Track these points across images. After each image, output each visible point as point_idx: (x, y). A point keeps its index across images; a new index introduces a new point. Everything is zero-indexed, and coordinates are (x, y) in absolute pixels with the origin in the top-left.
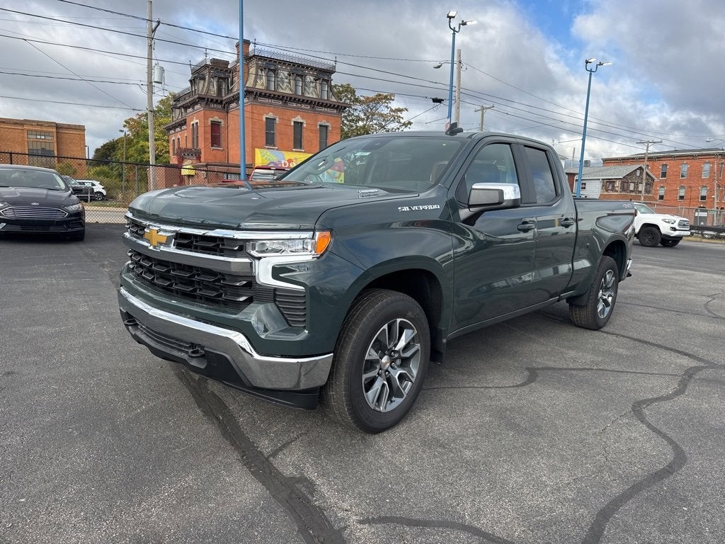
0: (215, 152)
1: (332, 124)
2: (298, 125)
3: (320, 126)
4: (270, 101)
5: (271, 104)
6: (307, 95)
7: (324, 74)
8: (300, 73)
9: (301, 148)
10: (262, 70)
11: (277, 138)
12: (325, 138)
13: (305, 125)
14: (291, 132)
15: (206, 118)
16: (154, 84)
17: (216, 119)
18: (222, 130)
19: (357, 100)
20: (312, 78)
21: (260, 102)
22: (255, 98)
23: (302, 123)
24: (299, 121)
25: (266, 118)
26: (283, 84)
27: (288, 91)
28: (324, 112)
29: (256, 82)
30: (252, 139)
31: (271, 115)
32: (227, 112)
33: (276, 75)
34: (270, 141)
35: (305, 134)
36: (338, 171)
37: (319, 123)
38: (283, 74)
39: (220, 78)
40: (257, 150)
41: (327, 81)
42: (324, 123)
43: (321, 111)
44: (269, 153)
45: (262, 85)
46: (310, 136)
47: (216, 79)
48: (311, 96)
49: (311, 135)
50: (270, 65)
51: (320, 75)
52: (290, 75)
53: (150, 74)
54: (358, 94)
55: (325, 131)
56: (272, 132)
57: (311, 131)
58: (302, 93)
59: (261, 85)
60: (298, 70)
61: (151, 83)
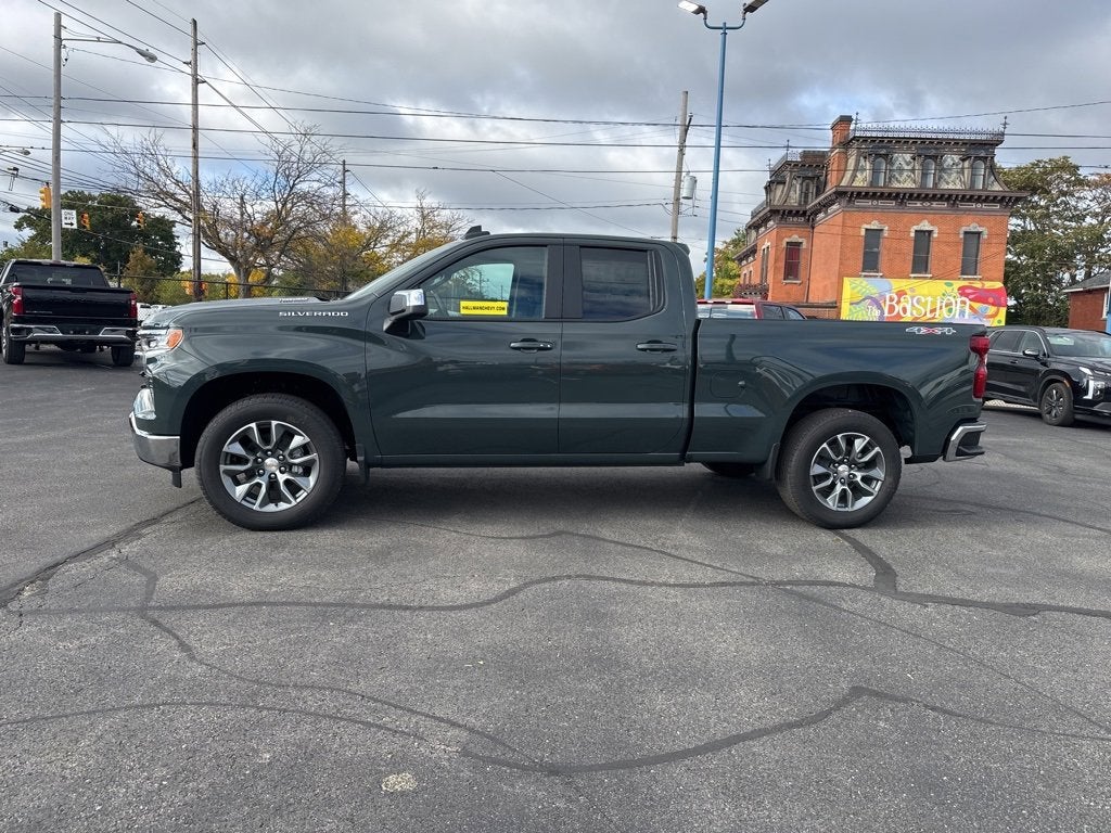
0: (788, 286)
1: (989, 228)
2: (922, 236)
3: (966, 233)
4: (875, 202)
5: (877, 207)
6: (944, 186)
7: (980, 149)
8: (933, 152)
9: (926, 271)
10: (865, 158)
11: (883, 260)
12: (974, 251)
13: (935, 235)
14: (909, 248)
15: (779, 238)
16: (682, 200)
17: (795, 238)
18: (802, 255)
19: (1081, 183)
20: (956, 158)
21: (858, 207)
22: (849, 201)
23: (930, 232)
24: (927, 228)
25: (867, 230)
26: (901, 175)
27: (909, 185)
28: (976, 210)
29: (854, 177)
30: (841, 264)
31: (875, 225)
32: (813, 228)
33: (890, 162)
34: (870, 264)
35: (934, 248)
36: (993, 304)
37: (964, 229)
38: (903, 158)
39: (805, 178)
40: (846, 280)
41: (984, 159)
42: (973, 227)
43: (970, 210)
44: (864, 283)
45: (865, 180)
46: (945, 250)
47: (800, 181)
48: (951, 186)
49: (947, 249)
50: (881, 148)
51: (972, 152)
52: (914, 159)
53: (678, 188)
54: (1082, 172)
55: (976, 241)
56: (876, 250)
57: (947, 244)
58: (935, 184)
59: (862, 181)
60: (929, 149)
61: (678, 199)
